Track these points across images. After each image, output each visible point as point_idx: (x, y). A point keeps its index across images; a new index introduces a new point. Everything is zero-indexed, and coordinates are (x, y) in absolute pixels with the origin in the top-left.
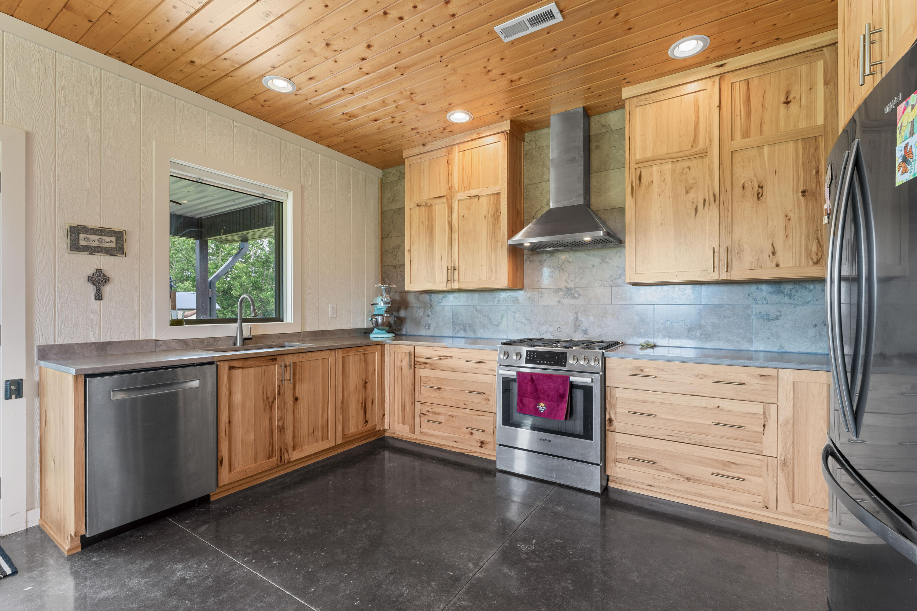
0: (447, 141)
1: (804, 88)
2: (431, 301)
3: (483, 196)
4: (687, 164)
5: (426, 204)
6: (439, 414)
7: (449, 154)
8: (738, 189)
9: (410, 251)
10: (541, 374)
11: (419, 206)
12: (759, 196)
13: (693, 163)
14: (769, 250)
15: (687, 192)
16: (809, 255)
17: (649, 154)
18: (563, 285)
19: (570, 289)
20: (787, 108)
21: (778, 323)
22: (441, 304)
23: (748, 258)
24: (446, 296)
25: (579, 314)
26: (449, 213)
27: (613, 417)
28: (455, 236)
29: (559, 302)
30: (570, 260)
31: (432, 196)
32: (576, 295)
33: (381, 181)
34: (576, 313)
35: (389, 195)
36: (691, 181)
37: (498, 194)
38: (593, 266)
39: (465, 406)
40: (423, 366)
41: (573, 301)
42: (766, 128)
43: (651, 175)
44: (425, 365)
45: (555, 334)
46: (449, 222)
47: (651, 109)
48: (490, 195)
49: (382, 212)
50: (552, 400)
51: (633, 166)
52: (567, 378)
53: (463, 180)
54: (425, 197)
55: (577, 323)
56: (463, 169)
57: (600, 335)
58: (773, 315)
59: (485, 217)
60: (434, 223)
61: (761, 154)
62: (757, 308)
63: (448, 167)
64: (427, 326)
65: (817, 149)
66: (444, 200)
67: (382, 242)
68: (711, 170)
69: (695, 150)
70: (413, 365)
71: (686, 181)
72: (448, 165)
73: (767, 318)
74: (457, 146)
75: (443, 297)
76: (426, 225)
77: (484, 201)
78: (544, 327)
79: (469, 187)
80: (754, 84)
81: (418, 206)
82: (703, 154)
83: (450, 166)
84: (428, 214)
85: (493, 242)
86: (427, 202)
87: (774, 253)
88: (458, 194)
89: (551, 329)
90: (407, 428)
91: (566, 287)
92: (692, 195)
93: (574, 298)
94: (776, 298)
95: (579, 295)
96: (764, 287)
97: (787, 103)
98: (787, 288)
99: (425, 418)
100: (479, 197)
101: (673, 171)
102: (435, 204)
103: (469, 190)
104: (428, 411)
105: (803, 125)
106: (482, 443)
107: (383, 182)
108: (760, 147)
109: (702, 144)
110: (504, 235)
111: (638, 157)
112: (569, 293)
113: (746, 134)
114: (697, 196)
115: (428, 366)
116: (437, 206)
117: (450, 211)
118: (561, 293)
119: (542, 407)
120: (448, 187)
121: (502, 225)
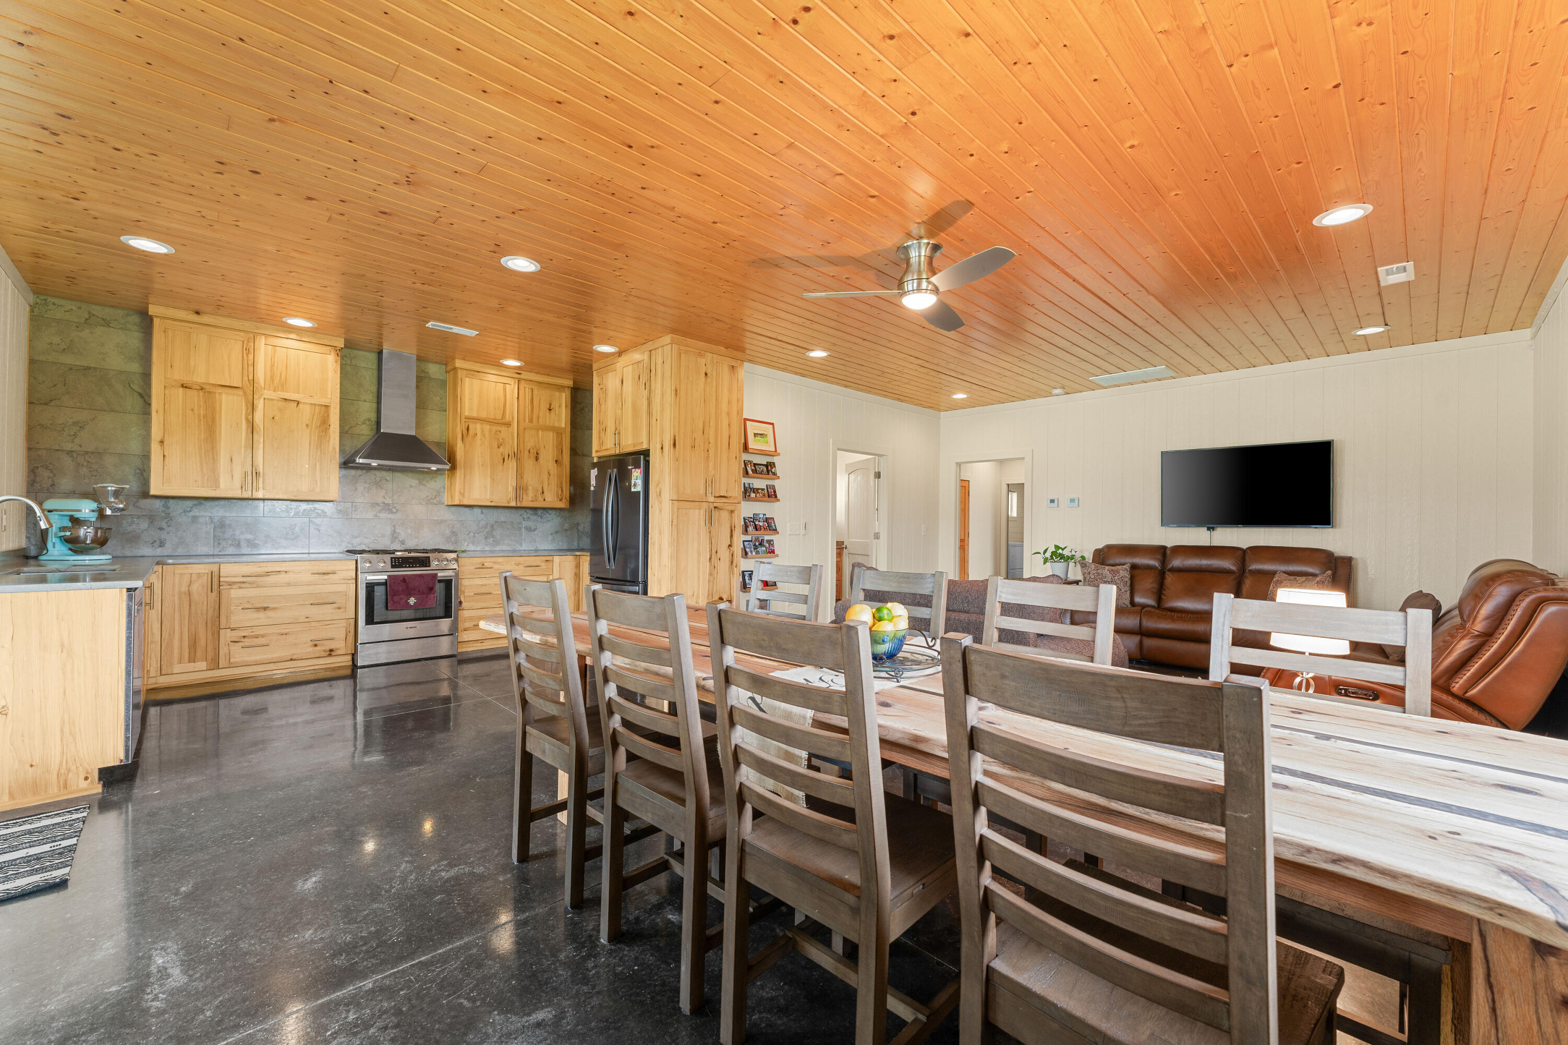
0: (247, 325)
1: (557, 405)
2: (168, 508)
3: (304, 403)
4: (499, 428)
5: (202, 389)
6: (263, 636)
7: (248, 341)
8: (526, 452)
9: (162, 442)
10: (413, 575)
11: (186, 387)
12: (537, 459)
13: (503, 429)
14: (541, 491)
15: (499, 447)
16: (558, 496)
17: (475, 415)
18: (380, 500)
19: (388, 505)
20: (550, 413)
21: (535, 533)
22: (191, 514)
23: (531, 494)
24: (200, 504)
25: (397, 527)
26: (247, 409)
27: (462, 599)
28: (259, 438)
29: (376, 516)
30: (388, 478)
31: (212, 381)
32: (394, 510)
33: (32, 311)
34: (394, 526)
35: (56, 340)
36: (501, 440)
37: (327, 406)
38: (411, 487)
39: (307, 620)
40: (235, 586)
41: (391, 516)
42: (541, 420)
43: (476, 429)
44: (239, 585)
45: (371, 546)
46: (247, 420)
47: (476, 383)
48: (315, 404)
49: (32, 362)
50: (423, 594)
51: (463, 420)
52: (436, 575)
53: (272, 378)
54: (199, 378)
55: (395, 535)
56: (272, 366)
57: (417, 545)
58: (533, 528)
59: (307, 425)
60: (217, 416)
61: (538, 434)
62: (525, 524)
63: (247, 356)
64: (158, 542)
65: (562, 439)
66: (240, 392)
67: (29, 408)
68: (513, 436)
69: (503, 421)
70: (215, 586)
71: (498, 440)
72: (247, 354)
73: (529, 529)
74: (263, 337)
75: (195, 505)
76: (199, 415)
77: (306, 410)
78: (358, 539)
79: (283, 386)
80: (536, 392)
81: (182, 386)
82: (508, 425)
83: (251, 357)
84: (205, 402)
85: (319, 453)
86: (204, 386)
87: (543, 493)
88: (265, 392)
89: (366, 541)
90: (202, 665)
91: (383, 503)
92: (501, 449)
93: (392, 513)
94: (534, 518)
95: (397, 511)
96: (528, 511)
97: (550, 410)
98: (539, 512)
99: (241, 644)
100: (298, 403)
101: (490, 431)
102: (220, 393)
103: (282, 391)
104: (244, 637)
105: (556, 425)
106: (331, 650)
107: (35, 314)
108: (538, 431)
109: (508, 418)
110: (334, 448)
111: (467, 414)
112: (387, 508)
113: (531, 421)
114: (506, 450)
115: (243, 585)
116: (224, 396)
117: (250, 408)
118: (378, 508)
119: (412, 601)
120: (246, 378)
121: (332, 439)
